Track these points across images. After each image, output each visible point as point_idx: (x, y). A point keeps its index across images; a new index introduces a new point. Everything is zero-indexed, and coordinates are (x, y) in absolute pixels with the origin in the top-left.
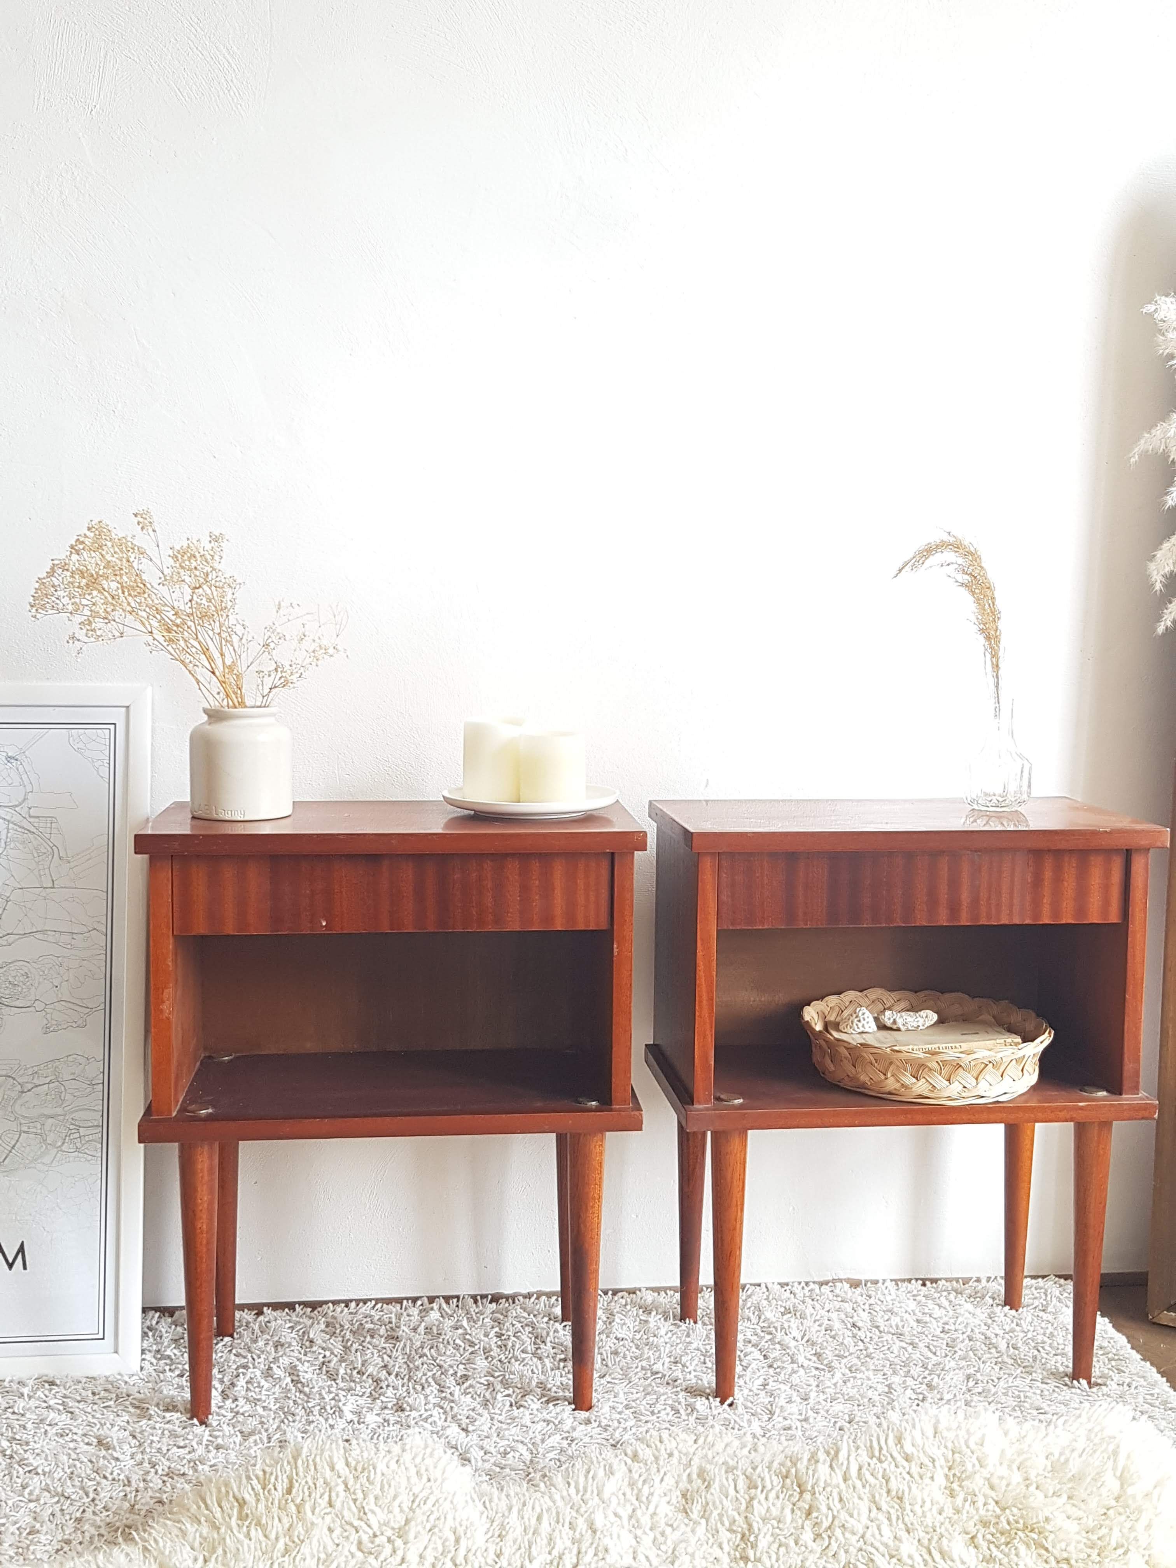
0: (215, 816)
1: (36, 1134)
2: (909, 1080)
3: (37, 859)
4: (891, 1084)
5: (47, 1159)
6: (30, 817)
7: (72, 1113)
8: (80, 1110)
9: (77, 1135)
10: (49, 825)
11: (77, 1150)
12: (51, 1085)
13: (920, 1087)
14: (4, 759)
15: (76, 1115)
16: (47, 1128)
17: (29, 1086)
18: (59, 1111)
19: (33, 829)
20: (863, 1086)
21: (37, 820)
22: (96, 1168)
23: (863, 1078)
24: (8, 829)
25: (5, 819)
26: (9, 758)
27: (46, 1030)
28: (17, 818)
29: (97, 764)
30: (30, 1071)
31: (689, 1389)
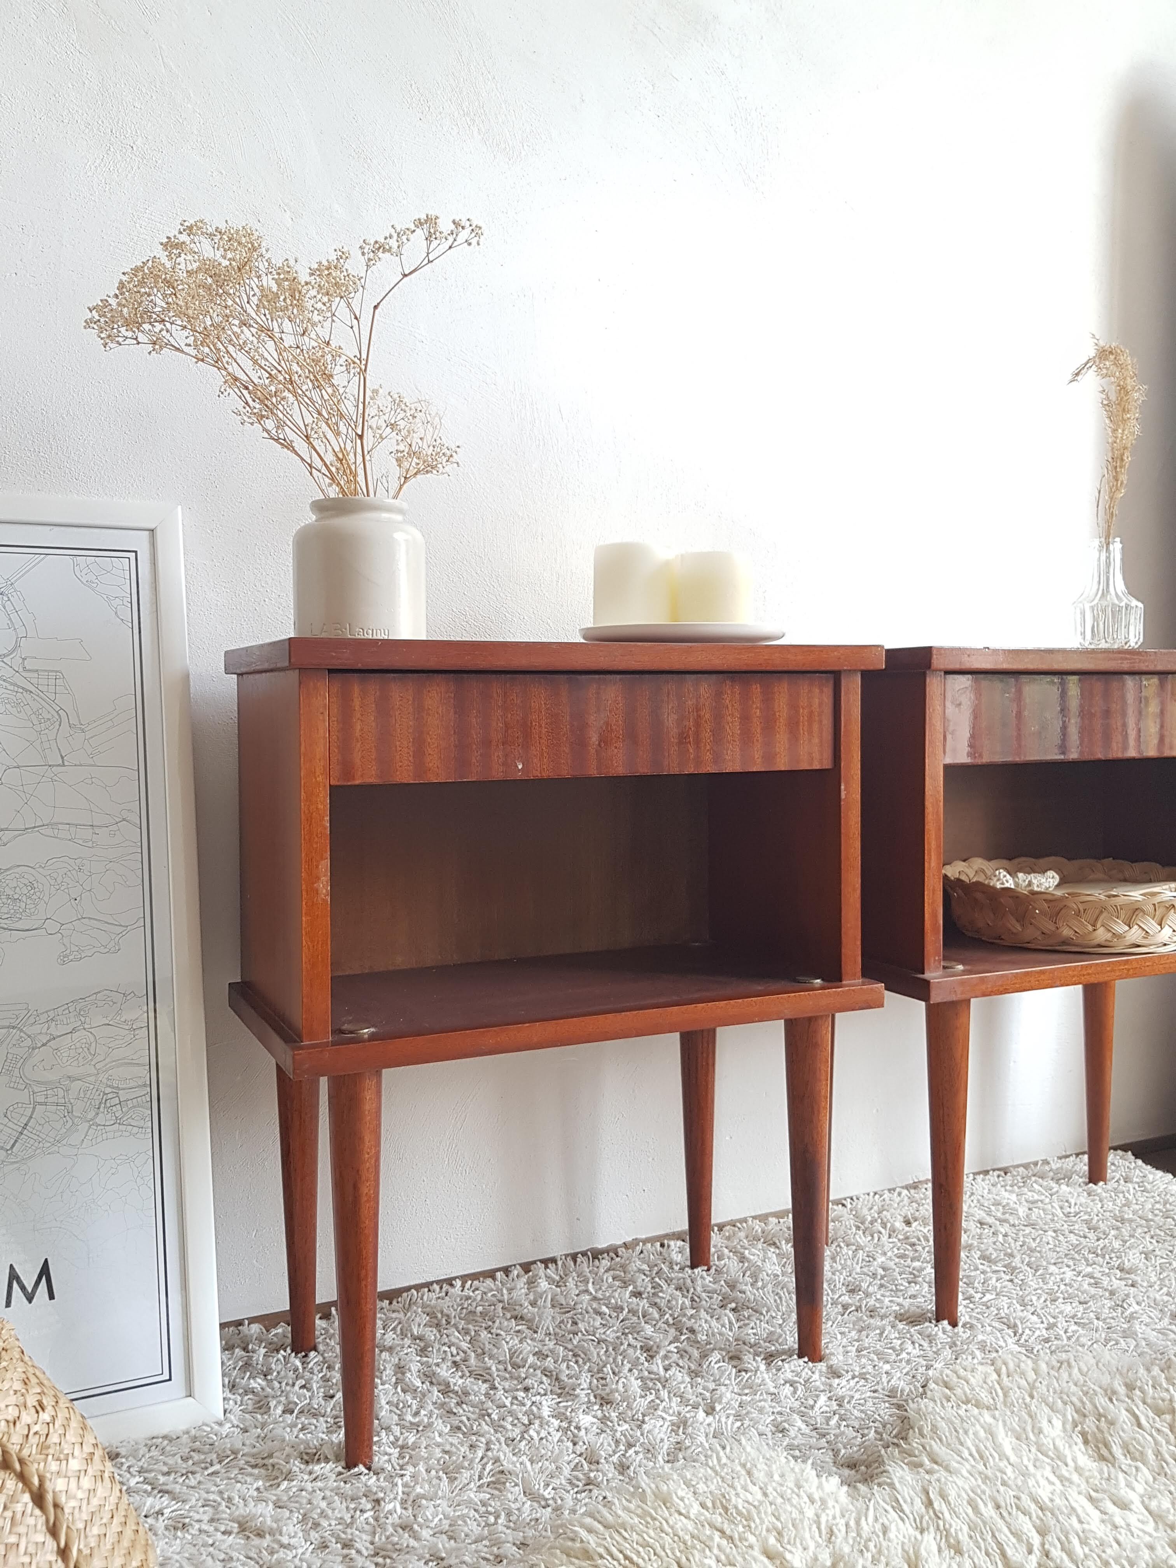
1: (57, 1105)
4: (1101, 935)
5: (74, 1140)
7: (107, 1071)
8: (118, 1066)
9: (116, 1101)
11: (118, 1121)
12: (75, 1036)
15: (113, 1072)
16: (73, 1094)
17: (44, 1039)
20: (1066, 942)
21: (35, 675)
22: (145, 1143)
23: (1063, 932)
27: (64, 960)
30: (44, 1018)
31: (901, 1317)
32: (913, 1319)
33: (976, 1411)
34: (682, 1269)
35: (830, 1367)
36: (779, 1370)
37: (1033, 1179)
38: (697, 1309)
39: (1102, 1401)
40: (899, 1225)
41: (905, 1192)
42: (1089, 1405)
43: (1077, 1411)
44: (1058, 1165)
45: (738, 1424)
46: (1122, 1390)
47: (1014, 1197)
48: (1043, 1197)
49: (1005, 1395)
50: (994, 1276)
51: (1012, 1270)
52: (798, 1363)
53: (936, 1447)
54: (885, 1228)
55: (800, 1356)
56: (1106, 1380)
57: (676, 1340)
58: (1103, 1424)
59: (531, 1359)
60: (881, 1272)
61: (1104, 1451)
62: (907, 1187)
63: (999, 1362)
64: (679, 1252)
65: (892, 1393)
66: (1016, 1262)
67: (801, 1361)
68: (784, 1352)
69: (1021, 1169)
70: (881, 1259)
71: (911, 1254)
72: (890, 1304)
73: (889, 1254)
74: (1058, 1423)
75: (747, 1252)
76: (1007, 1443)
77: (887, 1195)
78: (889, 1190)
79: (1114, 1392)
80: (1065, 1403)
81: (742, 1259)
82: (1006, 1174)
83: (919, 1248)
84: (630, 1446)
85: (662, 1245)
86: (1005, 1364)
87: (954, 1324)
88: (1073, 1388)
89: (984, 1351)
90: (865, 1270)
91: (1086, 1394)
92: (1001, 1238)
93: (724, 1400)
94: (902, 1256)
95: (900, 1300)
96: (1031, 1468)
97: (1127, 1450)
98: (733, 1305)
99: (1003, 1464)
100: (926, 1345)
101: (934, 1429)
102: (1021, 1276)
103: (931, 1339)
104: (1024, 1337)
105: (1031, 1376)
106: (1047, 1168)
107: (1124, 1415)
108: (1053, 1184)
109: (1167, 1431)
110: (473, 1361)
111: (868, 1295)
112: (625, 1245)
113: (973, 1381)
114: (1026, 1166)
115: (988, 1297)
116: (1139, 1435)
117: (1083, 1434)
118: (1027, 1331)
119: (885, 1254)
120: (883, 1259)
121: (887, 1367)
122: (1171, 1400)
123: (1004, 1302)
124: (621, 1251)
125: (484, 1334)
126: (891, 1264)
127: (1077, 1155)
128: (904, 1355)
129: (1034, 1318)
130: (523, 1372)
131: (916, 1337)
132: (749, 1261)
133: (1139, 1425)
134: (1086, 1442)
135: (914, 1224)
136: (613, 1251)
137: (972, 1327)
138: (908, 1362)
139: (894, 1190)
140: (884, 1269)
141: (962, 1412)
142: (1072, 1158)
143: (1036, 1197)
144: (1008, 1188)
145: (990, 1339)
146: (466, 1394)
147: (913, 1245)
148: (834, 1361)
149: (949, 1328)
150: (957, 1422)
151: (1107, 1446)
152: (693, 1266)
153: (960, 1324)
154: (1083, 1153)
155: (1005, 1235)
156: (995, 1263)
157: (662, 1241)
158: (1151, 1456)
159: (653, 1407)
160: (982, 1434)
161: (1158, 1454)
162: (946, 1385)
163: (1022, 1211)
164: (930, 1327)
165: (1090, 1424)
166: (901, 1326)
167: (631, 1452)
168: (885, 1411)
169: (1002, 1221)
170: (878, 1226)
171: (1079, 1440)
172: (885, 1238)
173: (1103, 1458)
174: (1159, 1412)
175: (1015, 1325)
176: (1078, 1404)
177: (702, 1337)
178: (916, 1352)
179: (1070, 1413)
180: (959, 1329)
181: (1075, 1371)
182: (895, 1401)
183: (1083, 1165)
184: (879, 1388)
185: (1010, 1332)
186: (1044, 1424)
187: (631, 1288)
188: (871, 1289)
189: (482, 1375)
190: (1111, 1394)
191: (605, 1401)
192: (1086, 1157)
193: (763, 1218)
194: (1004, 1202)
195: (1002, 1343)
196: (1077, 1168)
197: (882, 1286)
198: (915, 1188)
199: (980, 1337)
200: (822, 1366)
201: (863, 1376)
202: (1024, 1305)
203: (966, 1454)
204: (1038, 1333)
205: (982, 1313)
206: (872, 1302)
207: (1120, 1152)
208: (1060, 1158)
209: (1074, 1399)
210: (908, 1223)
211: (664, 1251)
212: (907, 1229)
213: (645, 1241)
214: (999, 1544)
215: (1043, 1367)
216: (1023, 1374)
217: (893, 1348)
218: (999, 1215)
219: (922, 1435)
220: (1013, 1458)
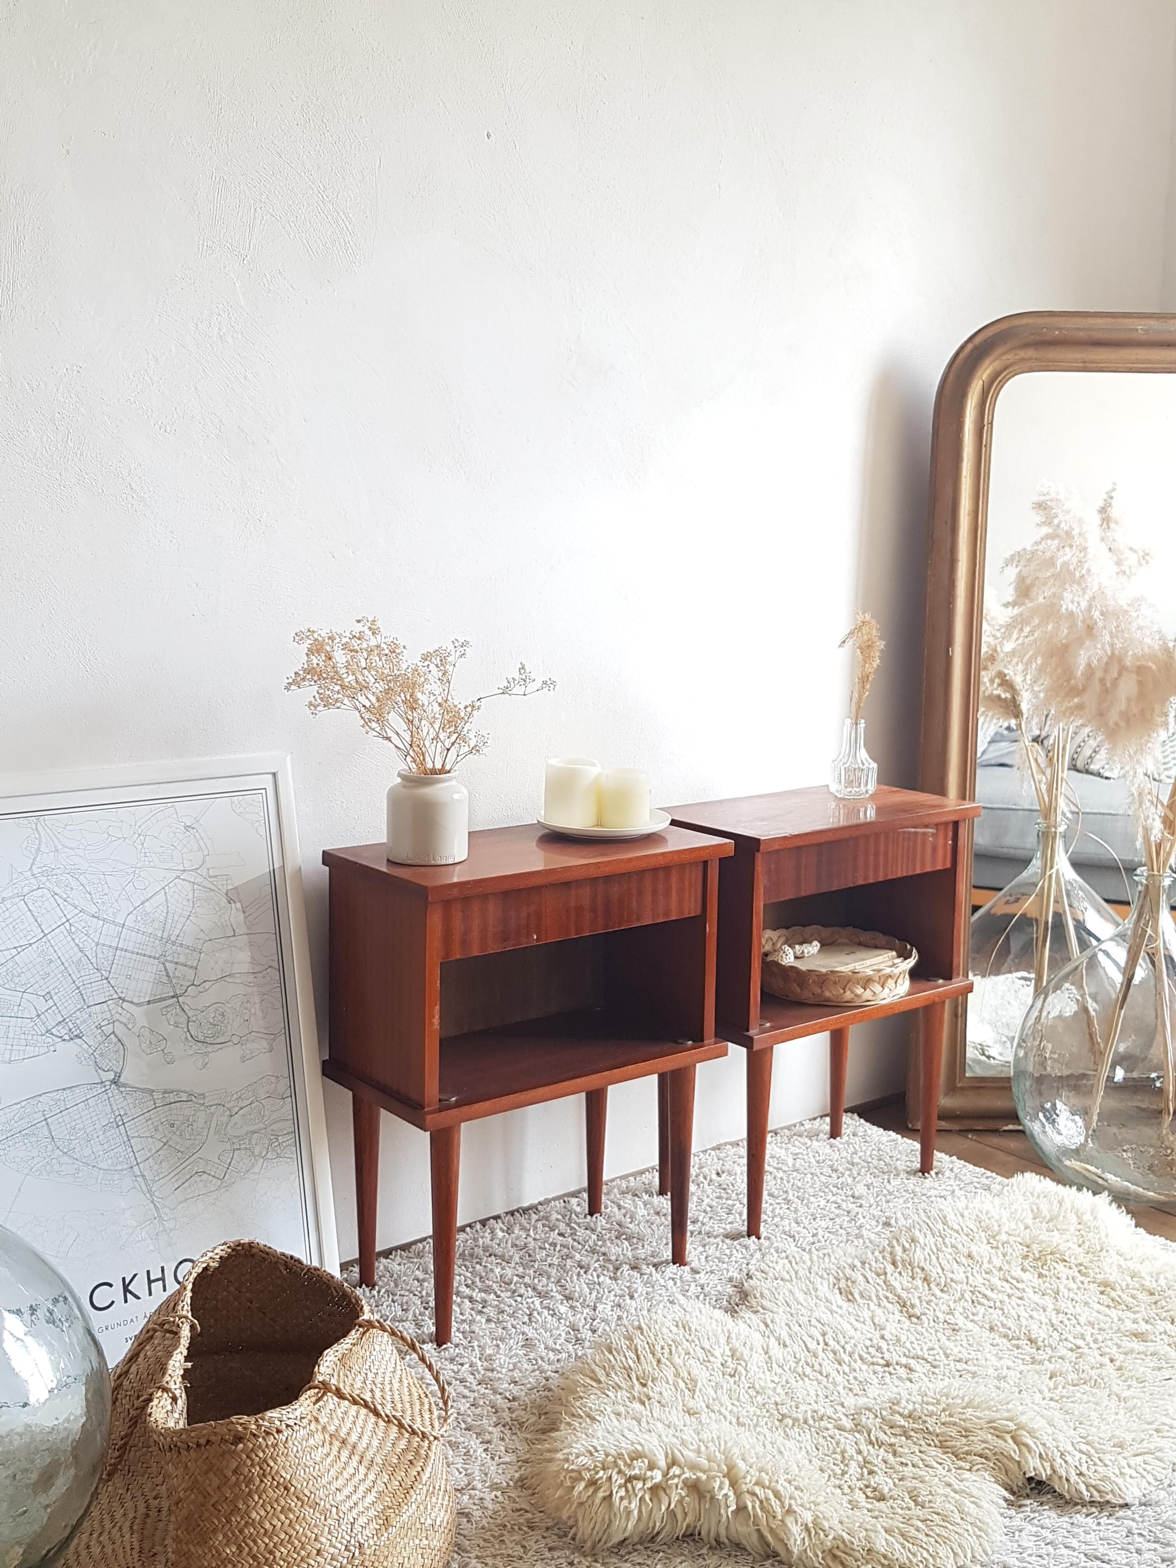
0: (433, 862)
1: (246, 1149)
2: (859, 991)
3: (219, 913)
5: (256, 1169)
6: (210, 877)
7: (271, 1125)
8: (279, 1121)
9: (276, 1144)
10: (224, 882)
11: (279, 1156)
12: (253, 1106)
13: (868, 994)
14: (183, 828)
15: (274, 1127)
16: (253, 1142)
17: (236, 1109)
18: (262, 1126)
19: (213, 888)
21: (215, 879)
22: (294, 1166)
23: (827, 994)
24: (194, 890)
25: (190, 882)
26: (187, 827)
27: (243, 1059)
28: (199, 880)
29: (256, 825)
30: (235, 1096)
31: (727, 1236)
32: (734, 1236)
33: (782, 1283)
34: (585, 1217)
35: (692, 1269)
36: (663, 1272)
37: (795, 1137)
38: (604, 1241)
39: (848, 1271)
40: (714, 1177)
41: (713, 1153)
42: (841, 1274)
43: (835, 1278)
44: (810, 1126)
45: (649, 1303)
46: (859, 1265)
47: (783, 1151)
48: (801, 1151)
49: (796, 1273)
50: (778, 1206)
51: (788, 1202)
52: (673, 1268)
53: (764, 1303)
54: (705, 1179)
55: (674, 1263)
56: (850, 1261)
57: (598, 1260)
58: (849, 1283)
59: (515, 1279)
60: (708, 1209)
61: (850, 1297)
62: (713, 1149)
63: (791, 1258)
64: (580, 1205)
65: (731, 1280)
66: (790, 1197)
67: (675, 1266)
68: (662, 1263)
69: (786, 1131)
70: (707, 1201)
71: (725, 1196)
72: (719, 1229)
73: (711, 1196)
74: (825, 1284)
75: (622, 1202)
76: (801, 1297)
77: (702, 1155)
78: (702, 1152)
79: (855, 1266)
80: (828, 1274)
81: (620, 1207)
82: (776, 1134)
83: (729, 1191)
84: (594, 1320)
85: (565, 1202)
86: (794, 1257)
87: (759, 1238)
88: (832, 1266)
89: (777, 1252)
90: (699, 1208)
91: (839, 1268)
92: (779, 1181)
93: (639, 1291)
94: (719, 1198)
95: (723, 1225)
96: (814, 1308)
97: (862, 1296)
98: (624, 1237)
99: (799, 1307)
100: (744, 1251)
101: (762, 1295)
102: (794, 1205)
103: (746, 1247)
104: (800, 1242)
105: (809, 1263)
106: (802, 1128)
107: (861, 1278)
108: (807, 1140)
109: (882, 1284)
110: (479, 1283)
111: (703, 1224)
112: (540, 1203)
113: (777, 1269)
114: (789, 1128)
115: (776, 1220)
116: (868, 1286)
117: (839, 1289)
118: (801, 1239)
119: (708, 1197)
120: (709, 1200)
121: (725, 1266)
122: (885, 1268)
123: (786, 1222)
124: (540, 1207)
125: (478, 1267)
126: (714, 1203)
127: (822, 1117)
128: (733, 1259)
129: (805, 1231)
130: (512, 1286)
131: (738, 1247)
132: (624, 1208)
133: (868, 1282)
134: (841, 1293)
135: (723, 1176)
136: (534, 1208)
137: (769, 1239)
138: (736, 1262)
139: (706, 1151)
140: (711, 1207)
141: (775, 1284)
142: (819, 1120)
143: (797, 1151)
144: (779, 1145)
145: (780, 1245)
146: (485, 1301)
147: (724, 1189)
148: (693, 1265)
149: (756, 1240)
150: (774, 1290)
151: (852, 1294)
152: (591, 1214)
153: (763, 1237)
154: (826, 1115)
155: (782, 1179)
156: (777, 1198)
157: (564, 1198)
158: (874, 1298)
159: (599, 1299)
160: (787, 1294)
161: (877, 1296)
162: (762, 1271)
163: (790, 1162)
164: (746, 1241)
165: (843, 1284)
166: (728, 1241)
167: (595, 1323)
168: (730, 1290)
169: (778, 1169)
170: (701, 1178)
171: (837, 1292)
172: (706, 1186)
173: (849, 1300)
174: (878, 1275)
175: (794, 1236)
176: (836, 1274)
177: (613, 1258)
178: (740, 1256)
179: (831, 1278)
180: (762, 1240)
181: (833, 1259)
182: (733, 1284)
183: (825, 1125)
184: (722, 1277)
185: (792, 1240)
186: (819, 1286)
187: (557, 1231)
188: (705, 1220)
189: (487, 1290)
190: (853, 1267)
191: (568, 1298)
192: (828, 1119)
193: (624, 1177)
194: (777, 1155)
195: (787, 1246)
196: (822, 1127)
197: (711, 1218)
198: (719, 1149)
199: (775, 1245)
200: (687, 1268)
201: (712, 1272)
202: (797, 1223)
203: (780, 1304)
204: (807, 1239)
205: (774, 1230)
206: (707, 1228)
207: (849, 1114)
208: (810, 1120)
209: (833, 1272)
210: (718, 1174)
211: (567, 1205)
212: (719, 1179)
213: (554, 1199)
214: (804, 1342)
215: (815, 1258)
216: (804, 1262)
217: (726, 1255)
218: (775, 1165)
219: (755, 1298)
220: (805, 1304)
